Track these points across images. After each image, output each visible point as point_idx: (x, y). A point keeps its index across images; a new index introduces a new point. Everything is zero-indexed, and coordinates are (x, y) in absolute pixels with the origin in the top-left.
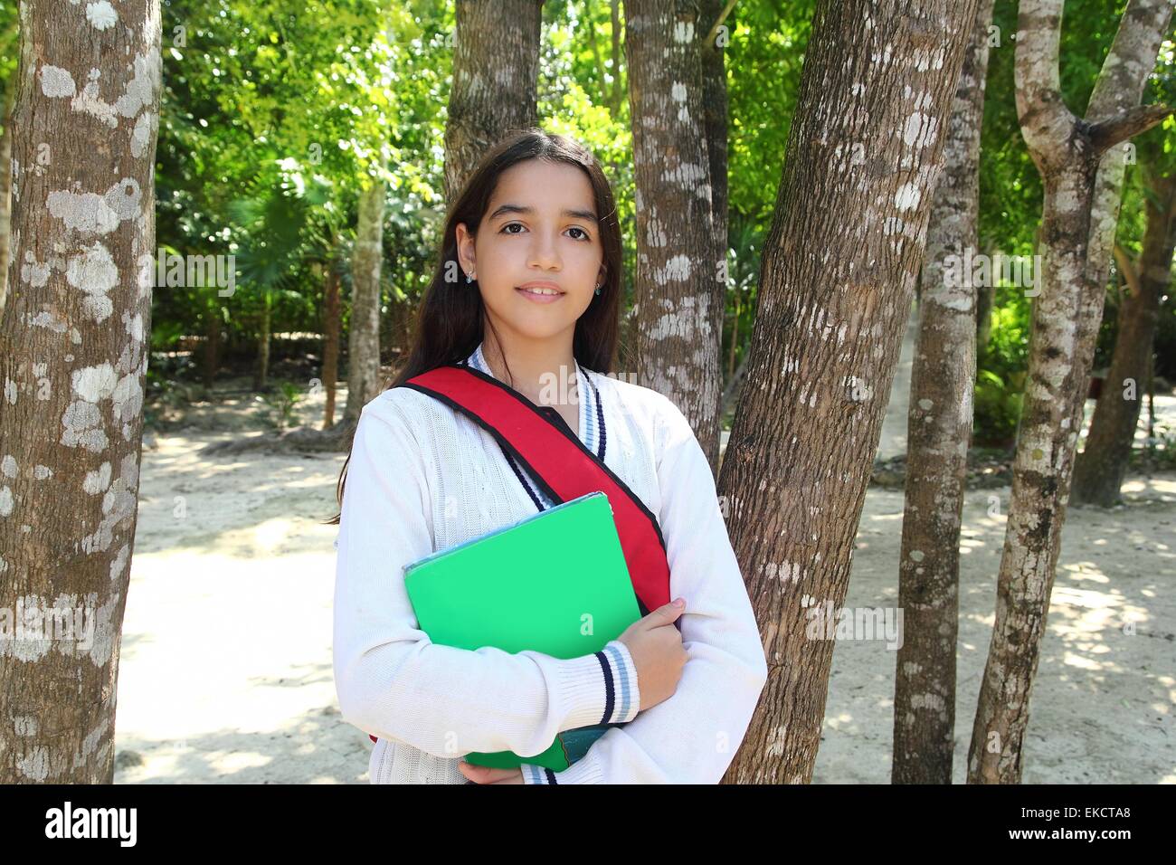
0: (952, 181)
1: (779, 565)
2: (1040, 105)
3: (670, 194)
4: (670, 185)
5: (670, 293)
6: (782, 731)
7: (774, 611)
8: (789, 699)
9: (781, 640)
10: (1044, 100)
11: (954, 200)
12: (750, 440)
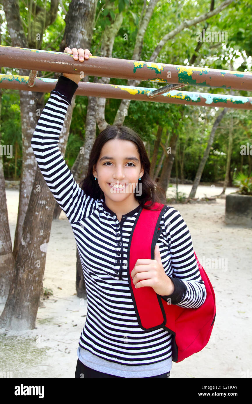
0: (90, 133)
1: (42, 201)
2: (101, 121)
3: (29, 135)
4: (28, 133)
5: (29, 155)
6: (43, 231)
7: (41, 209)
8: (44, 225)
9: (42, 214)
10: (101, 120)
11: (90, 137)
12: (37, 180)
